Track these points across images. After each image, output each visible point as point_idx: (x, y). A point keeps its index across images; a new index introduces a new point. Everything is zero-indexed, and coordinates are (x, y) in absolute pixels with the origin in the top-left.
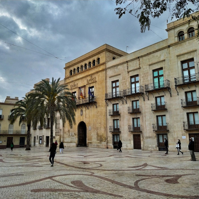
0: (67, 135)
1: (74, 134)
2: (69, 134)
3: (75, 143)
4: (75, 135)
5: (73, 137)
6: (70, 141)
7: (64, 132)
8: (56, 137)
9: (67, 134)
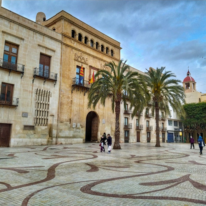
0: (67, 127)
1: (81, 125)
2: (69, 125)
3: (81, 138)
4: (82, 127)
5: (78, 130)
6: (71, 136)
7: (60, 121)
8: (36, 127)
9: (66, 125)
